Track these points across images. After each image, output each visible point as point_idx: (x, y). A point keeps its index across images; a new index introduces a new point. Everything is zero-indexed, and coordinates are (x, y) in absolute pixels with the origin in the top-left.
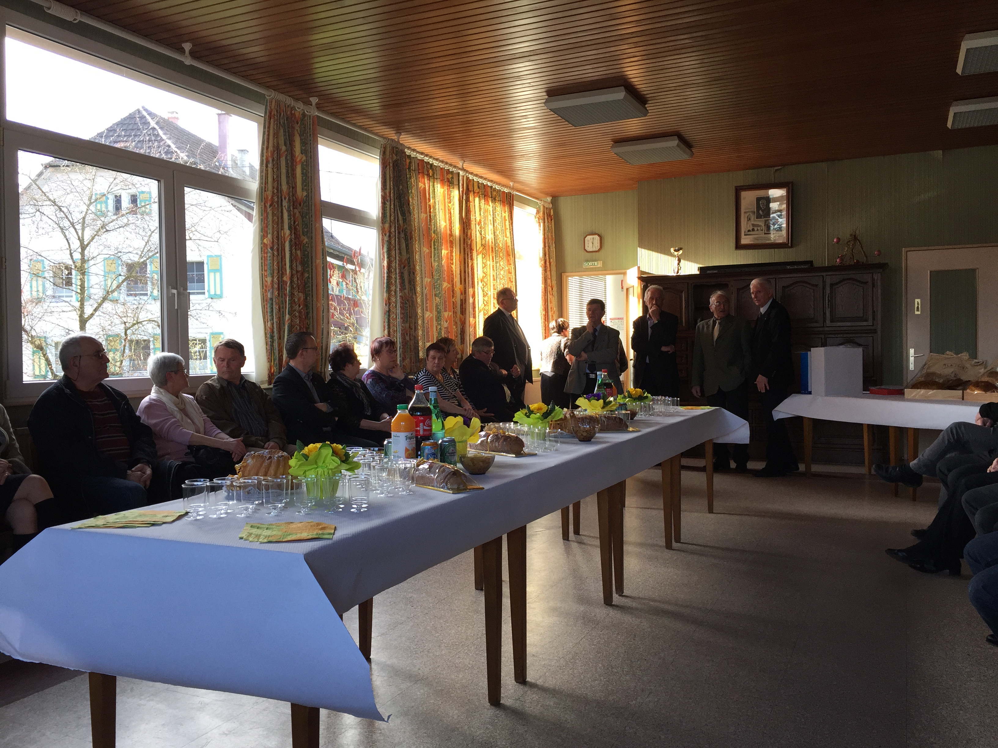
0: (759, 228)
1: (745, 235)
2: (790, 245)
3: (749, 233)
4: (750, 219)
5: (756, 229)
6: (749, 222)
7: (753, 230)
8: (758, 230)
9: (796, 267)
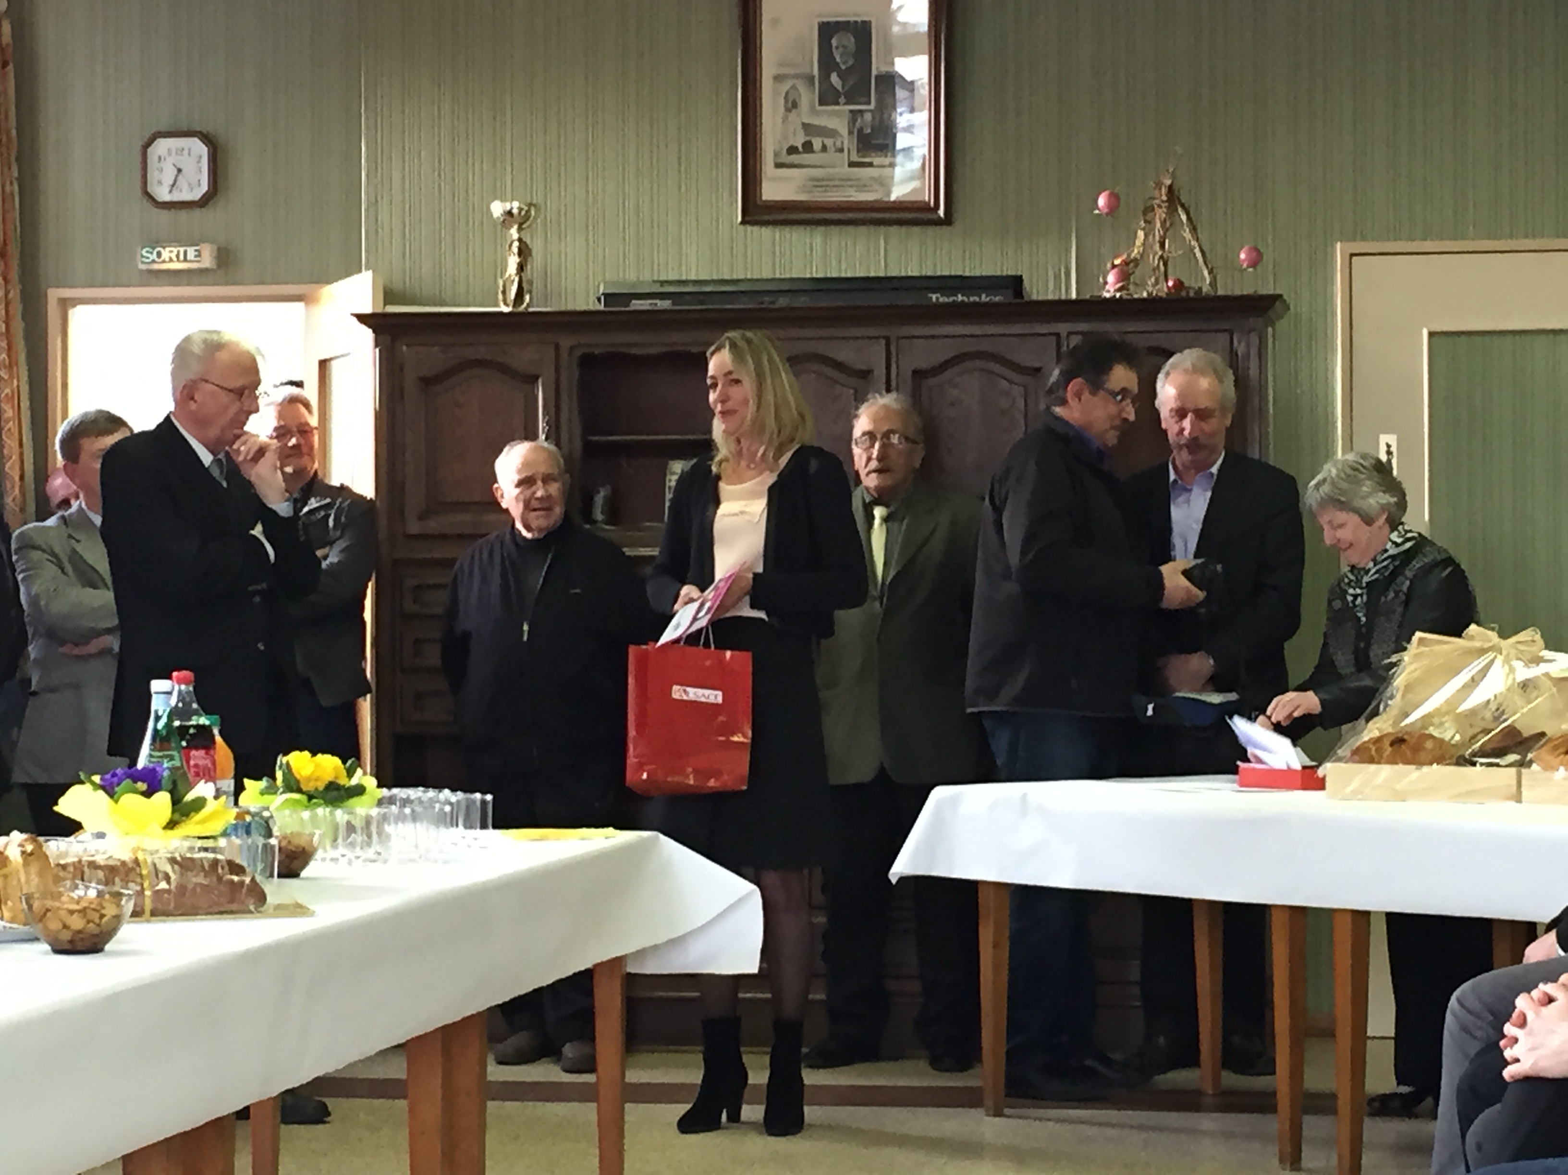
0: (829, 142)
1: (779, 165)
2: (941, 212)
3: (794, 158)
4: (795, 105)
5: (817, 143)
7: (808, 147)
8: (824, 148)
9: (960, 298)
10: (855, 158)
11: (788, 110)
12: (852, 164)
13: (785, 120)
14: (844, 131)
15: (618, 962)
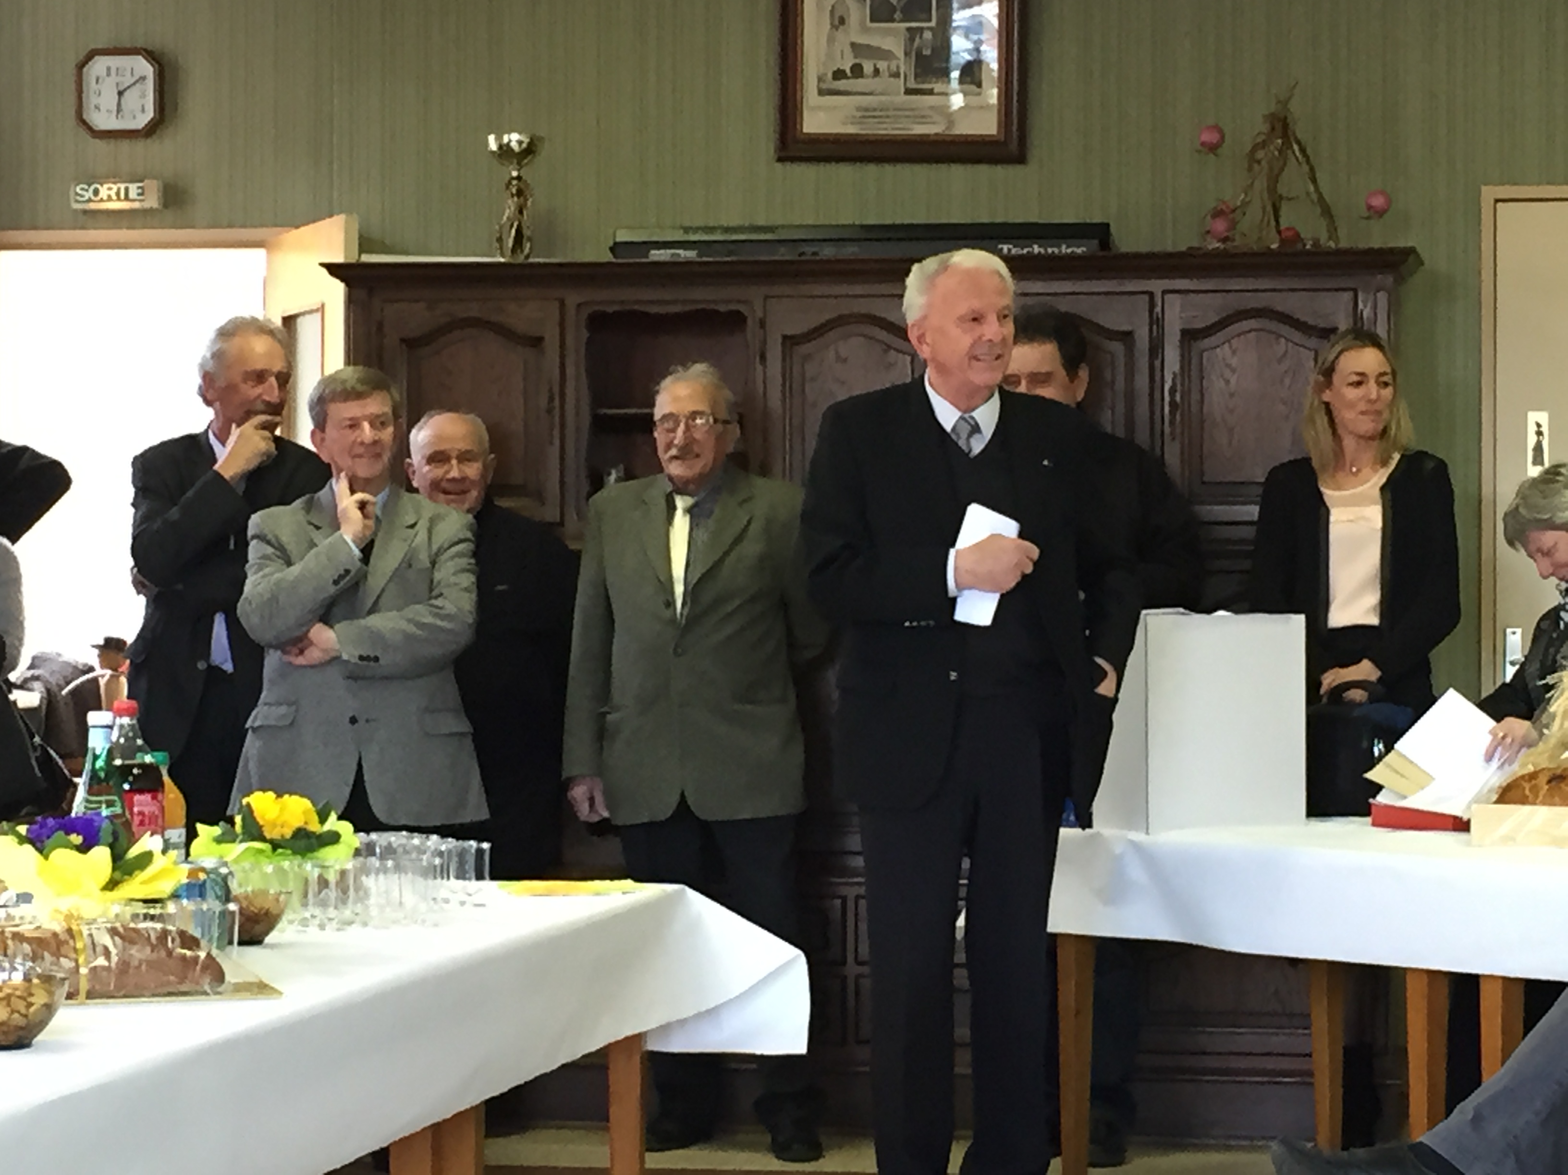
0: (882, 65)
4: (842, 21)
5: (868, 68)
6: (840, 34)
8: (877, 72)
9: (1036, 249)
10: (912, 84)
11: (835, 27)
12: (909, 92)
13: (831, 40)
14: (901, 54)
15: (638, 1039)
